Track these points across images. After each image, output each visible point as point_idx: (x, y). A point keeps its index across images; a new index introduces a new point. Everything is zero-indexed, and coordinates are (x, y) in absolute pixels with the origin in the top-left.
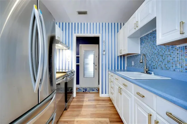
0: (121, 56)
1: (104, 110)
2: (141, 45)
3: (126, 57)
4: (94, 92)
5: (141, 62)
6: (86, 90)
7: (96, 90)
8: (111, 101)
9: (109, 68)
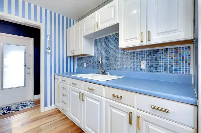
0: (70, 57)
1: (55, 128)
2: (94, 47)
3: (76, 58)
4: (27, 107)
5: (101, 63)
6: (10, 110)
7: (31, 104)
8: (60, 112)
9: (55, 72)
